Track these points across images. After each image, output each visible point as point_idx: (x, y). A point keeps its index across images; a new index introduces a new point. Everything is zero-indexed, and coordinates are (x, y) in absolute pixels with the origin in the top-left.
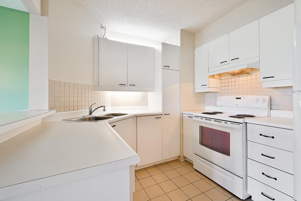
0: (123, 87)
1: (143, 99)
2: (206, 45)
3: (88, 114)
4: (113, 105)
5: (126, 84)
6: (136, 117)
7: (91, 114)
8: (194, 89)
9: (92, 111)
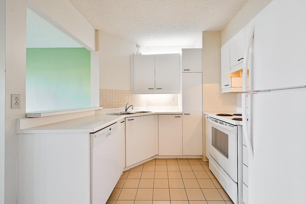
0: (151, 90)
1: (173, 100)
2: (228, 43)
3: (125, 111)
4: (148, 105)
5: (154, 88)
6: (158, 114)
7: (126, 111)
8: (221, 89)
9: (127, 108)
